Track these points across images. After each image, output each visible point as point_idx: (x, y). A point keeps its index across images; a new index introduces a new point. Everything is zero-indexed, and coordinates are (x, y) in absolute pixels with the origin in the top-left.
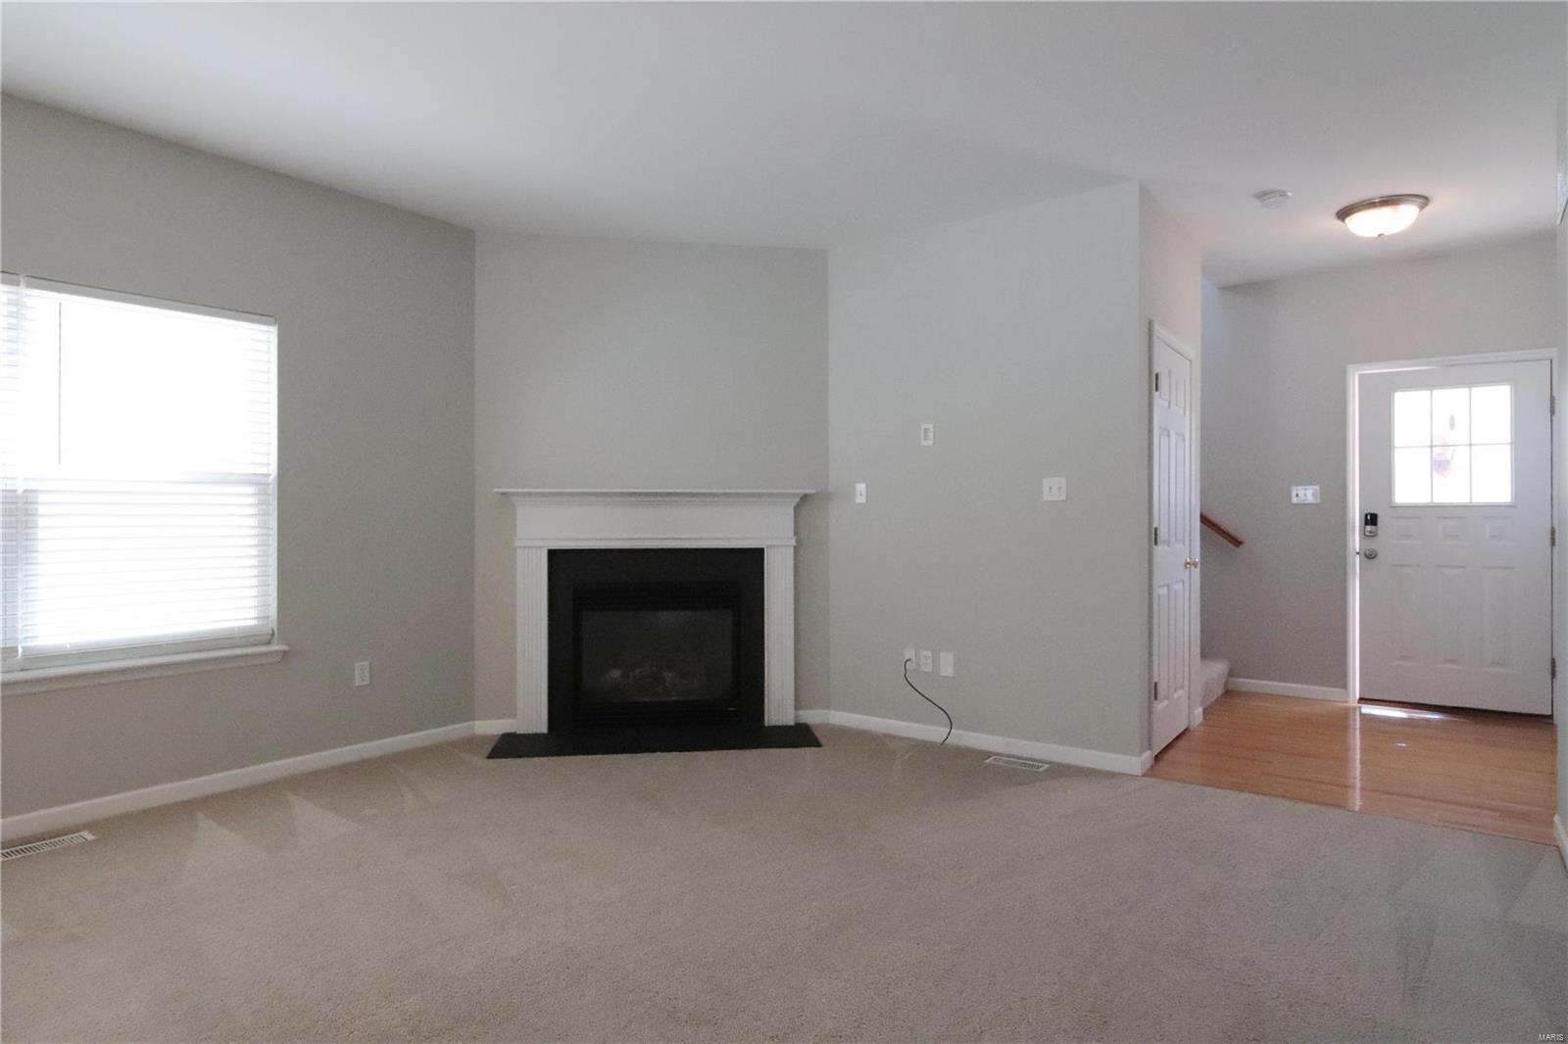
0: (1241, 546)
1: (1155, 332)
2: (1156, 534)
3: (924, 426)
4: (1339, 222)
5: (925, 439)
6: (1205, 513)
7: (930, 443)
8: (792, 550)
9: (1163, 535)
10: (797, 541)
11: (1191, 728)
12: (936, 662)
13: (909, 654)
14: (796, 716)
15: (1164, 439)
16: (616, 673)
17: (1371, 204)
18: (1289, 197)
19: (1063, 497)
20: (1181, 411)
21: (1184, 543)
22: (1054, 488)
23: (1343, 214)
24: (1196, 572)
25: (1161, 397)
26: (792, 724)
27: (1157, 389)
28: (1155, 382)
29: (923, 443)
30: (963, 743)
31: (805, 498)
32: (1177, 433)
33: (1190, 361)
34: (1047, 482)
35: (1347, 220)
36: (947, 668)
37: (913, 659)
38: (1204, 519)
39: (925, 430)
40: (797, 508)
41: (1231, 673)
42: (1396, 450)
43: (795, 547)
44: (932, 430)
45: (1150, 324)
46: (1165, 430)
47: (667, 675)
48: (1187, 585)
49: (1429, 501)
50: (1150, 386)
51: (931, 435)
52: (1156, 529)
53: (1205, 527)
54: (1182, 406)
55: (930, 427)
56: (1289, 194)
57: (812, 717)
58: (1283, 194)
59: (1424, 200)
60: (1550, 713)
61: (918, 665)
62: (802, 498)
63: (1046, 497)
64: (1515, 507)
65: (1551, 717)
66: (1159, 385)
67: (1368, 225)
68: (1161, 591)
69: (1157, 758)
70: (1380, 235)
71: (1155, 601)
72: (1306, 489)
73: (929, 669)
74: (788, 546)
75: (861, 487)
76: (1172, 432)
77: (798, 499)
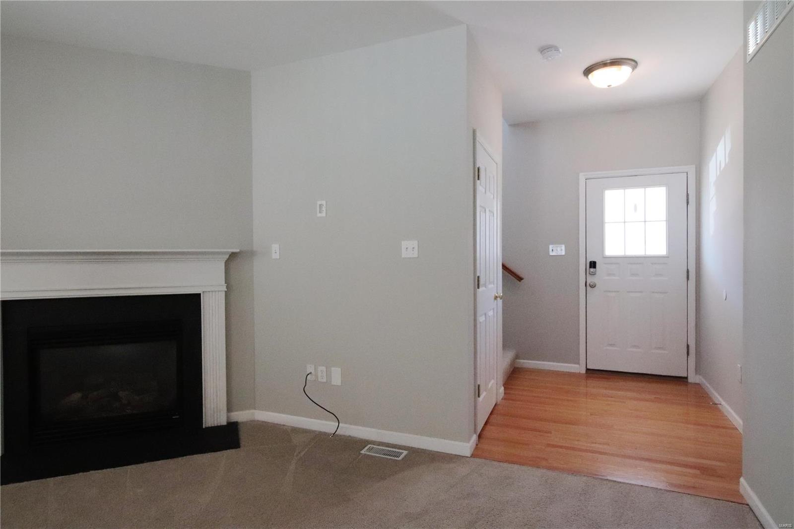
0: (522, 281)
1: (477, 139)
2: (478, 281)
3: (319, 203)
4: (584, 78)
5: (320, 212)
6: (505, 263)
7: (324, 214)
8: (224, 293)
9: (482, 282)
10: (227, 287)
11: (498, 403)
12: (329, 375)
13: (310, 368)
14: (228, 417)
15: (483, 214)
16: (76, 396)
17: (604, 64)
18: (560, 53)
19: (416, 255)
20: (492, 196)
21: (494, 284)
22: (409, 248)
23: (588, 71)
24: (500, 302)
25: (480, 184)
26: (225, 423)
27: (478, 179)
28: (477, 174)
29: (319, 215)
30: (347, 433)
31: (233, 256)
32: (489, 211)
33: (497, 164)
34: (405, 244)
35: (590, 76)
36: (337, 379)
37: (313, 372)
38: (504, 267)
39: (320, 205)
40: (227, 263)
41: (517, 357)
42: (606, 224)
43: (226, 292)
44: (325, 205)
45: (474, 132)
46: (483, 208)
47: (121, 394)
48: (495, 311)
49: (623, 254)
50: (474, 178)
51: (324, 209)
52: (478, 277)
53: (505, 271)
54: (492, 192)
55: (324, 203)
56: (561, 50)
57: (241, 416)
58: (557, 49)
59: (634, 63)
60: (686, 376)
61: (317, 376)
62: (230, 256)
63: (404, 254)
64: (668, 257)
65: (686, 378)
66: (480, 177)
67: (603, 79)
68: (481, 319)
69: (480, 436)
70: (609, 86)
71: (478, 326)
72: (557, 247)
73: (325, 380)
74: (221, 291)
75: (275, 247)
76: (487, 210)
77: (227, 256)
